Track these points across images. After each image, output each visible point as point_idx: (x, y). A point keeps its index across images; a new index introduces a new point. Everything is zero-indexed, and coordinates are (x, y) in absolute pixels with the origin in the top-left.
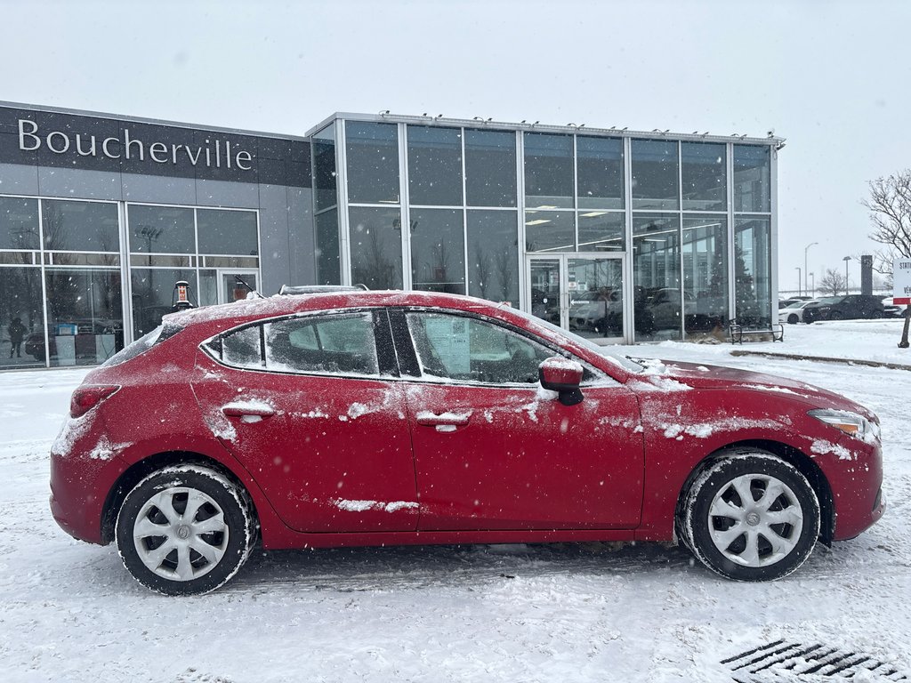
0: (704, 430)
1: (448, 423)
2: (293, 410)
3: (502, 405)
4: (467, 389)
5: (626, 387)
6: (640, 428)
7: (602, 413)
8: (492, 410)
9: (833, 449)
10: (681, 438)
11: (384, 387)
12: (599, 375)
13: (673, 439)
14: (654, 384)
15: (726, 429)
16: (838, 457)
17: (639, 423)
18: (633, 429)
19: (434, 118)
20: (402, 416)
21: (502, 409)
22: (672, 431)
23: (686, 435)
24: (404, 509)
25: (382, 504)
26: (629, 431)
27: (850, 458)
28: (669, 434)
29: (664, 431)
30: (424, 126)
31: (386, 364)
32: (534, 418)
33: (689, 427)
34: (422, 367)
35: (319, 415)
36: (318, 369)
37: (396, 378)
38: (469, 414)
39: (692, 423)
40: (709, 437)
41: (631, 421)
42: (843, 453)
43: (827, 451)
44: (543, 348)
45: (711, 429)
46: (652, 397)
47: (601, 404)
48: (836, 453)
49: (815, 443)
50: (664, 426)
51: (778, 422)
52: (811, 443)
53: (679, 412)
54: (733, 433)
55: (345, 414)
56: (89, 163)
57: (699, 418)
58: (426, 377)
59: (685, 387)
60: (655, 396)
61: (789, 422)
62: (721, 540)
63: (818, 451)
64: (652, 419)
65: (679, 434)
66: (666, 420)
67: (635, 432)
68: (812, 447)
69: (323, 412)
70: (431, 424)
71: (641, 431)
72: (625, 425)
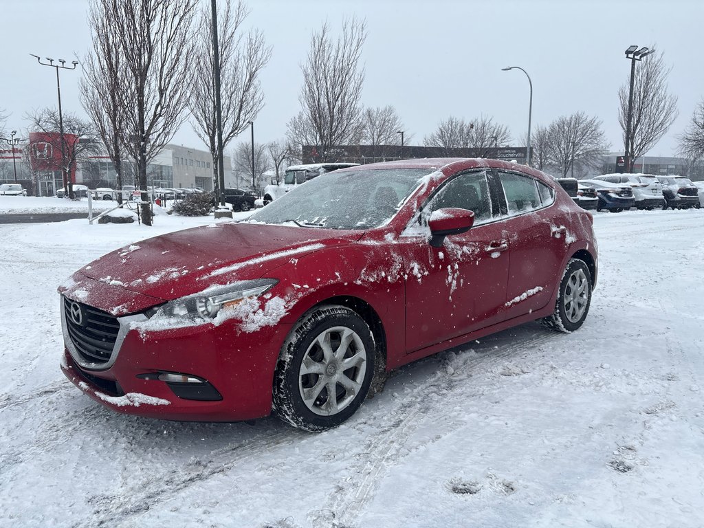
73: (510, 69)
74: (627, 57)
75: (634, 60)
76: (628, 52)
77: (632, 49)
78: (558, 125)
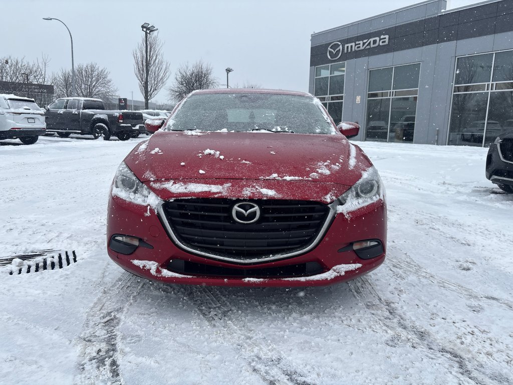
73: (51, 19)
74: (143, 30)
75: (146, 33)
76: (143, 27)
77: (145, 25)
78: (78, 71)
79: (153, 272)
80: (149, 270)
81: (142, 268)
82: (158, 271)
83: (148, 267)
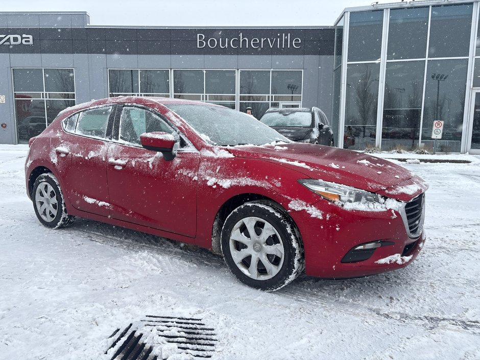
0: (226, 184)
1: (119, 165)
2: (74, 152)
3: (140, 158)
4: (132, 148)
5: (199, 153)
6: (196, 178)
7: (181, 167)
8: (136, 160)
9: (306, 209)
10: (215, 187)
11: (103, 144)
12: (189, 144)
13: (211, 187)
14: (214, 152)
15: (238, 184)
16: (310, 215)
17: (196, 174)
18: (193, 178)
19: (408, 2)
20: (104, 160)
21: (139, 160)
22: (211, 181)
23: (218, 185)
24: (104, 205)
25: (98, 201)
26: (190, 178)
27: (321, 218)
28: (209, 184)
29: (208, 181)
30: (404, 8)
31: (108, 134)
32: (151, 166)
33: (220, 180)
34: (120, 135)
35: (80, 155)
36: (89, 134)
37: (110, 140)
38: (126, 161)
39: (223, 178)
40: (229, 188)
41: (193, 173)
42: (315, 212)
43: (300, 209)
44: (170, 127)
45: (230, 183)
46: (207, 160)
47: (181, 162)
48: (308, 212)
49: (292, 202)
50: (208, 178)
51: (271, 183)
52: (290, 201)
53: (217, 170)
54: (242, 187)
55: (87, 156)
56: (225, 52)
57: (227, 176)
58: (120, 141)
59: (231, 156)
60: (210, 159)
61: (279, 184)
62: (237, 256)
63: (293, 208)
64: (203, 173)
65: (215, 184)
66: (210, 175)
67: (193, 180)
68: (289, 205)
69: (82, 154)
70: (113, 165)
71: (196, 179)
72: (189, 175)
79: (400, 262)
80: (395, 262)
81: (389, 263)
82: (403, 260)
83: (394, 260)
